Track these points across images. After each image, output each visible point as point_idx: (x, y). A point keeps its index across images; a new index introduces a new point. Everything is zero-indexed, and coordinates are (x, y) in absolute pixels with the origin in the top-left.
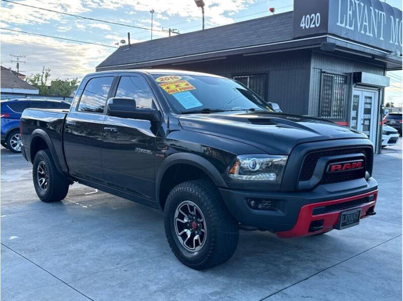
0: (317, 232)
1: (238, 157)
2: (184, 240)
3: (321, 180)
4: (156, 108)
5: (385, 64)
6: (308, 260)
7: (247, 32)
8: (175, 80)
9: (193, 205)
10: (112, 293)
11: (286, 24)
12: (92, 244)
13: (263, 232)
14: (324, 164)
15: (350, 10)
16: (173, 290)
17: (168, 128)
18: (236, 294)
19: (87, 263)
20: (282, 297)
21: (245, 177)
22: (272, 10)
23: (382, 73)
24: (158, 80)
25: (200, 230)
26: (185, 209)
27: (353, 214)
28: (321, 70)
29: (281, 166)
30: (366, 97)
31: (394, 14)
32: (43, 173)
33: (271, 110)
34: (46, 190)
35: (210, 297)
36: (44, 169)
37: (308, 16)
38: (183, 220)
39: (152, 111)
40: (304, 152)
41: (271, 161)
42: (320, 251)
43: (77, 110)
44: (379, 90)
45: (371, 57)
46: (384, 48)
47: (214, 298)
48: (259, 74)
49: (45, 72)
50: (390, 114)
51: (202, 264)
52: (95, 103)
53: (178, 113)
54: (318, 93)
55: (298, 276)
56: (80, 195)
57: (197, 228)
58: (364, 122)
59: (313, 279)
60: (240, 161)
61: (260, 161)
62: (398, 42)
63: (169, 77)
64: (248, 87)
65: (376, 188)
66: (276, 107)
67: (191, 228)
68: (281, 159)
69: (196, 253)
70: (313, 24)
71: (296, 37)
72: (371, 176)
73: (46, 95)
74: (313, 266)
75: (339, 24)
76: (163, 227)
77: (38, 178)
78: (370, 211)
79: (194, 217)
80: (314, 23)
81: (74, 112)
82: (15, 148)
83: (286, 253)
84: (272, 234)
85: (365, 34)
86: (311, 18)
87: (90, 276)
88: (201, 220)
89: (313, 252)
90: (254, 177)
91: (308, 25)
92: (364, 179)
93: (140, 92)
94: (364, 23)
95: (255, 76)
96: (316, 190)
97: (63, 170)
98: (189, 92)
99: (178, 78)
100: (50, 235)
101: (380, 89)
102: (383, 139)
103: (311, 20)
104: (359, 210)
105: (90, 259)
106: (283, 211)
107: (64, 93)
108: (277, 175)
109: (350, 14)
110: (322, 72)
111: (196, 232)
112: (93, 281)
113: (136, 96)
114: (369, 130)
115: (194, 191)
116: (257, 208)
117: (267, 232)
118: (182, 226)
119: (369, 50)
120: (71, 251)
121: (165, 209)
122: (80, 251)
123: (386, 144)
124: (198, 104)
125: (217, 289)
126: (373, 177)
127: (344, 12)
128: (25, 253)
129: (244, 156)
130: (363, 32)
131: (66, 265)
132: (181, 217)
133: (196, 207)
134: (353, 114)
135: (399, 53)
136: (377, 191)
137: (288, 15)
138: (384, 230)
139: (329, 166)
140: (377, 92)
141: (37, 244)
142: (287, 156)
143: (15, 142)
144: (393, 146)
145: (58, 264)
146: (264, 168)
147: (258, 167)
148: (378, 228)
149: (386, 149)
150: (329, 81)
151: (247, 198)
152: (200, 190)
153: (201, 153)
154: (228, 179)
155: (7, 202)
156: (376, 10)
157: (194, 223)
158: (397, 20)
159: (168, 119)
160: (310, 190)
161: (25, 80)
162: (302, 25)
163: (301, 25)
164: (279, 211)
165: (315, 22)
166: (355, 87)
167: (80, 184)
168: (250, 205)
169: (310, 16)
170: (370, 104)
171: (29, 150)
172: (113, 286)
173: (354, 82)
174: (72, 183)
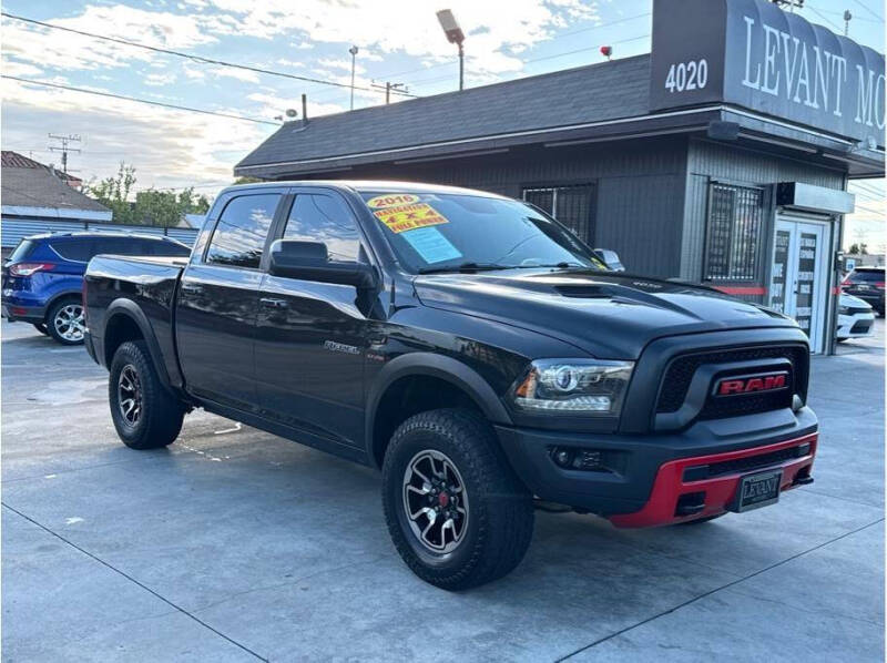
0: (690, 517)
1: (535, 364)
2: (422, 530)
3: (701, 412)
4: (368, 261)
5: (845, 166)
6: (675, 574)
7: (554, 98)
8: (405, 203)
9: (441, 459)
10: (279, 632)
11: (634, 81)
12: (235, 535)
13: (582, 516)
14: (707, 379)
15: (770, 54)
16: (401, 628)
17: (393, 301)
18: (527, 639)
19: (227, 574)
20: (619, 646)
21: (546, 404)
22: (606, 51)
23: (839, 184)
24: (371, 204)
25: (455, 509)
26: (424, 466)
27: (765, 481)
28: (709, 177)
29: (621, 382)
30: (804, 236)
31: (864, 60)
32: (130, 388)
33: (601, 267)
34: (137, 423)
35: (475, 642)
36: (132, 381)
37: (682, 66)
38: (421, 488)
39: (360, 266)
40: (666, 354)
41: (601, 373)
42: (699, 556)
43: (204, 261)
44: (832, 221)
45: (814, 151)
46: (842, 134)
47: (484, 645)
48: (577, 185)
49: (125, 173)
50: (858, 270)
51: (458, 579)
52: (236, 246)
53: (412, 272)
54: (703, 226)
55: (652, 606)
56: (204, 435)
57: (449, 506)
58: (799, 287)
59: (682, 613)
60: (539, 371)
61: (579, 372)
62: (873, 120)
63: (394, 197)
64: (554, 217)
65: (814, 428)
66: (612, 259)
67: (437, 505)
68: (620, 369)
69: (446, 557)
70: (693, 83)
71: (657, 108)
72: (804, 405)
73: (127, 224)
74: (684, 586)
75: (746, 82)
76: (380, 502)
77: (120, 398)
78: (802, 476)
79: (444, 484)
80: (695, 81)
81: (197, 264)
82: (64, 335)
83: (628, 560)
84: (601, 519)
85: (802, 103)
86: (689, 69)
87: (233, 598)
88: (458, 490)
89: (683, 557)
90: (565, 403)
91: (681, 85)
92: (789, 411)
93: (331, 227)
94: (801, 81)
95: (569, 188)
96: (691, 432)
97: (174, 384)
98: (434, 229)
99: (412, 200)
100: (149, 515)
101: (834, 218)
102: (839, 323)
103: (689, 74)
104: (777, 473)
105: (233, 566)
106: (623, 474)
107: (165, 218)
108: (612, 401)
109: (770, 63)
110: (709, 182)
111: (448, 513)
112: (239, 608)
113: (322, 234)
114: (810, 305)
115: (443, 431)
116: (572, 468)
117: (591, 517)
118: (418, 502)
119: (809, 137)
120: (193, 550)
121: (384, 467)
122: (212, 549)
123: (847, 334)
124: (453, 254)
125: (488, 629)
126: (810, 407)
127: (758, 57)
128: (101, 552)
129: (546, 362)
130: (797, 99)
131: (184, 577)
132: (417, 482)
133: (448, 462)
134: (776, 270)
135: (874, 144)
136: (816, 436)
137: (640, 63)
138: (832, 516)
139: (717, 385)
140: (828, 224)
141: (122, 533)
142: (633, 364)
143: (65, 322)
144: (862, 340)
145: (168, 576)
146: (585, 385)
147: (573, 384)
148: (820, 512)
149: (847, 345)
150: (726, 201)
151: (550, 447)
152: (456, 429)
153: (456, 352)
154: (513, 408)
155: (57, 449)
156: (826, 53)
157: (443, 495)
158: (872, 73)
159: (393, 284)
160: (678, 432)
161: (79, 189)
162: (670, 85)
163: (667, 85)
164: (616, 474)
165: (696, 77)
166: (781, 214)
167: (208, 413)
168: (556, 460)
169: (686, 65)
170: (814, 249)
171: (103, 341)
172: (280, 619)
173: (778, 204)
174: (190, 411)
